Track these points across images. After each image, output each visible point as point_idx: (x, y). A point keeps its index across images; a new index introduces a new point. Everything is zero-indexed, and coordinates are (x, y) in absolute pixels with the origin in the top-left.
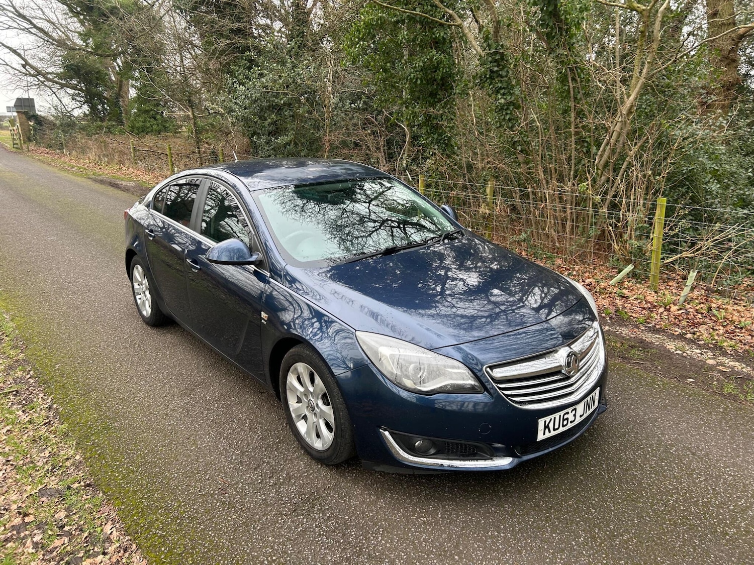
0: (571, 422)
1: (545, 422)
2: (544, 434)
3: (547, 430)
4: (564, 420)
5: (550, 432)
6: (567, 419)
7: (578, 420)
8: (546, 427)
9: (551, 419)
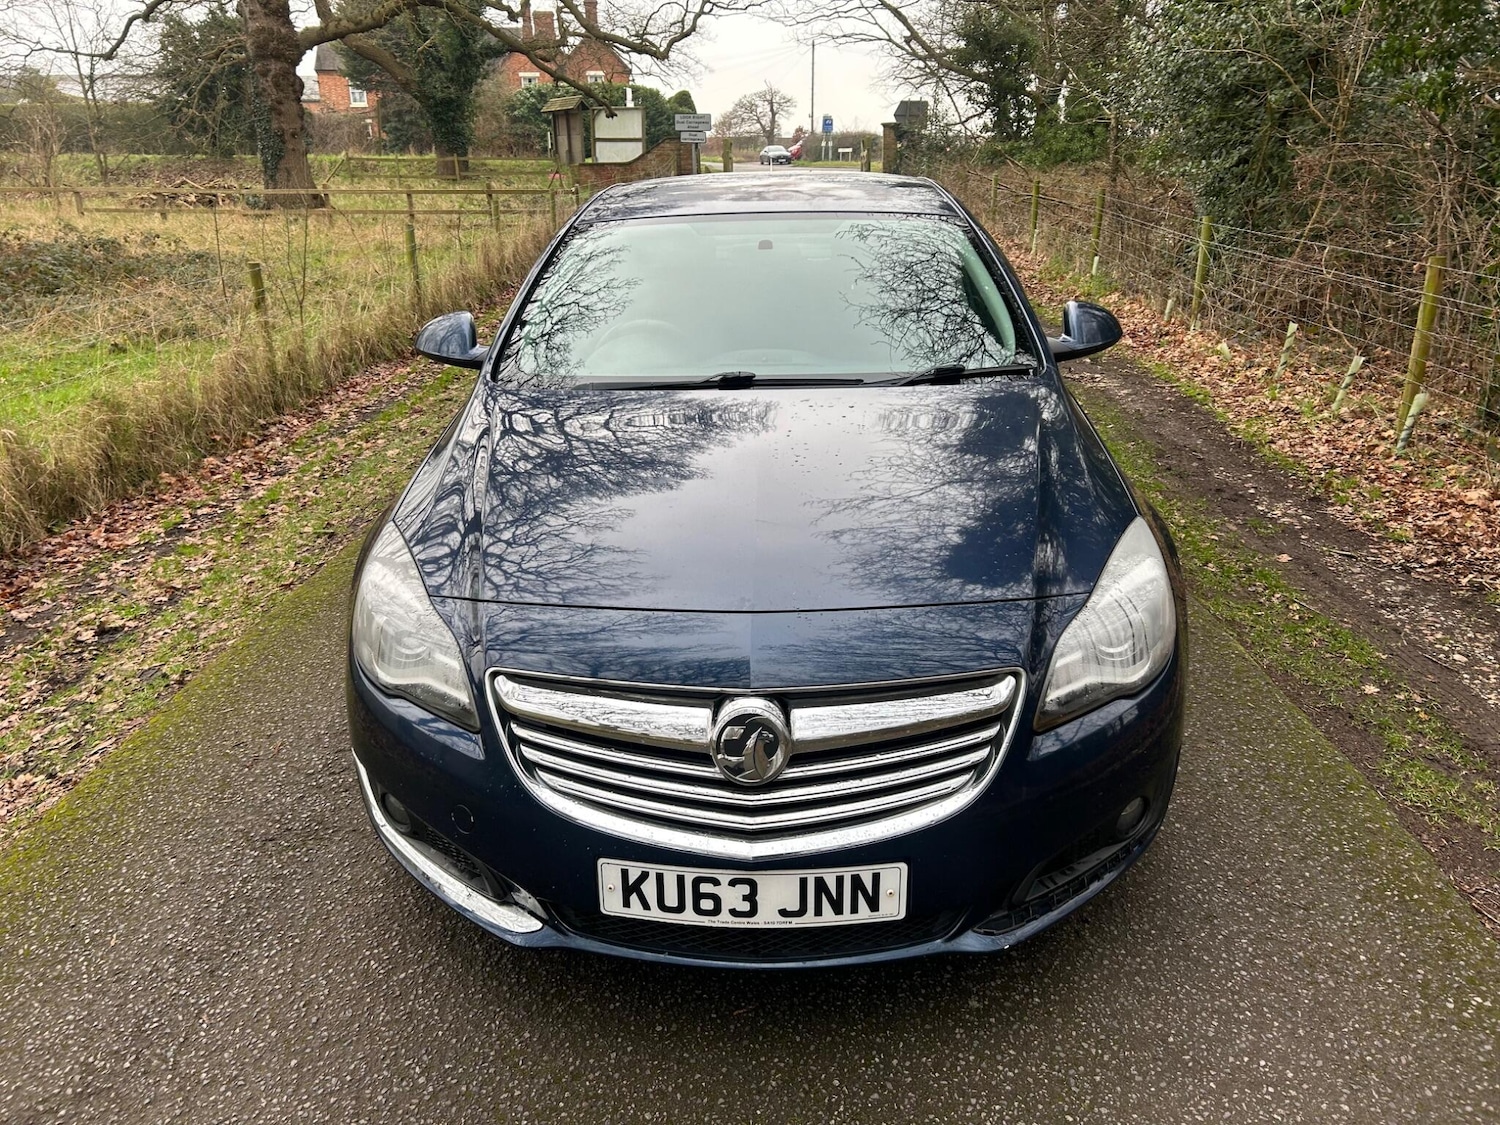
0: (734, 912)
1: (625, 873)
2: (627, 904)
3: (634, 898)
4: (698, 896)
5: (646, 906)
6: (716, 899)
7: (767, 918)
8: (630, 889)
9: (644, 876)
